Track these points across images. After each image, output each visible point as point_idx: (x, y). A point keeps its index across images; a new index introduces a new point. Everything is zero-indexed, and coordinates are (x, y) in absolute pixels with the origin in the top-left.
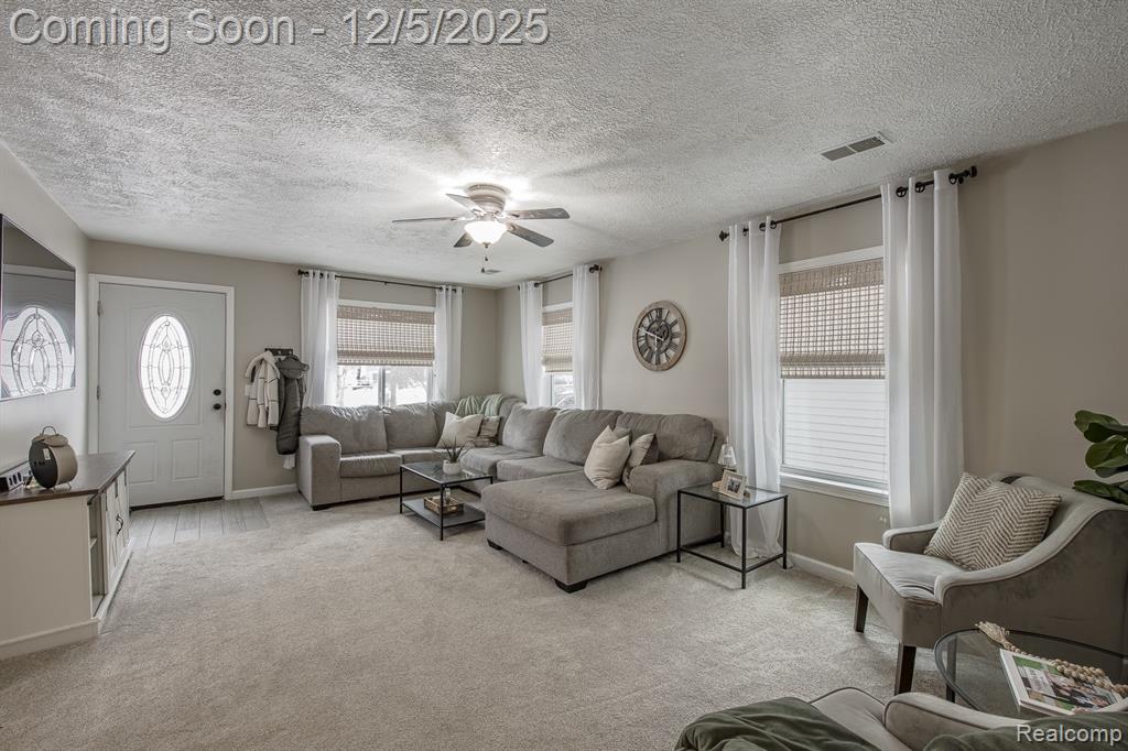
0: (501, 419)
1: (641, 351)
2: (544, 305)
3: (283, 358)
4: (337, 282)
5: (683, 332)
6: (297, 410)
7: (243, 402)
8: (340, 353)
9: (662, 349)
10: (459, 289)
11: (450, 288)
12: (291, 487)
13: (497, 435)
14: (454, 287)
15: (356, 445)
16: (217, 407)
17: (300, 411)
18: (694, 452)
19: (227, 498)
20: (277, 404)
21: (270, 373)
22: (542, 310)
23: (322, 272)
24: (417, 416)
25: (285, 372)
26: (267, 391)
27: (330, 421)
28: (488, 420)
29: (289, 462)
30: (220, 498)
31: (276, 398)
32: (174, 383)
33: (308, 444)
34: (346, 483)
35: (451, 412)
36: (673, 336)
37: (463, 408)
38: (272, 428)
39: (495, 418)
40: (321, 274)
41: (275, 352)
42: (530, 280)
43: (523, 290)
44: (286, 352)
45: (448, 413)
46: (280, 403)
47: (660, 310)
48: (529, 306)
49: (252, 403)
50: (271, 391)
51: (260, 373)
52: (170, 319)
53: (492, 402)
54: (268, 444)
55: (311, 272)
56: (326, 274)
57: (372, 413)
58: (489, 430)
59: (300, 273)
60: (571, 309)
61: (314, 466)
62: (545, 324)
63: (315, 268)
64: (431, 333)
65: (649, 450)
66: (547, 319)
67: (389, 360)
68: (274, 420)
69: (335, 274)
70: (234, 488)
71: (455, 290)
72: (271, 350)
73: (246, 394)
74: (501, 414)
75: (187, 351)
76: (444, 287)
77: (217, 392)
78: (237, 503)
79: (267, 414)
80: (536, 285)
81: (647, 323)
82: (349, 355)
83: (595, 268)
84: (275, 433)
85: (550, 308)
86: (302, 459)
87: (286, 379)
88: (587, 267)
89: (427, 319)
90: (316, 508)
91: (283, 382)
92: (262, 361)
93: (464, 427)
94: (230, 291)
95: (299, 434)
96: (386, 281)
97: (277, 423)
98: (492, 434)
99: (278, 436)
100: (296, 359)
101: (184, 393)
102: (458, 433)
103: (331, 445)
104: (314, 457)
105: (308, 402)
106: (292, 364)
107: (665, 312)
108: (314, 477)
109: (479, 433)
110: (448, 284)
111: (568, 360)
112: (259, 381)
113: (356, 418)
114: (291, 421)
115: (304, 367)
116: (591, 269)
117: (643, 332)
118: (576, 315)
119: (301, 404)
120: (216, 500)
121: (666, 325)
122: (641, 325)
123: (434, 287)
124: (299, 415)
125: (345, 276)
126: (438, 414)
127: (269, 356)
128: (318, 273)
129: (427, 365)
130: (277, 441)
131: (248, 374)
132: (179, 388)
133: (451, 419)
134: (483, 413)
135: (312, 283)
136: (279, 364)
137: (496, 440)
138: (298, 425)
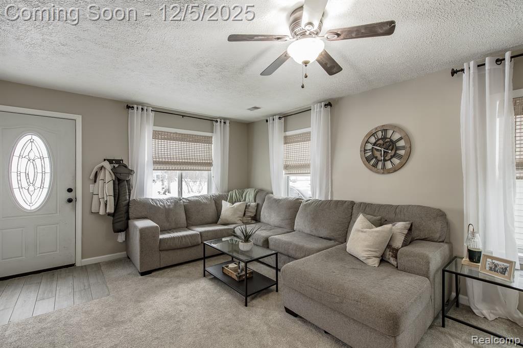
0: (258, 205)
1: (368, 160)
2: (285, 131)
3: (116, 166)
4: (152, 114)
5: (408, 146)
6: (127, 201)
7: (89, 197)
8: (155, 163)
9: (387, 158)
10: (228, 122)
11: (223, 121)
12: (123, 254)
13: (255, 215)
14: (224, 120)
15: (167, 225)
16: (70, 201)
17: (129, 202)
18: (438, 235)
19: (78, 264)
20: (113, 198)
21: (107, 176)
22: (283, 134)
23: (143, 107)
24: (205, 204)
25: (118, 175)
26: (106, 188)
27: (149, 210)
28: (249, 205)
29: (121, 237)
30: (73, 265)
31: (112, 193)
32: (38, 184)
33: (135, 227)
34: (163, 254)
35: (224, 200)
36: (398, 149)
37: (232, 197)
38: (109, 214)
39: (253, 204)
40: (142, 109)
41: (111, 161)
42: (275, 115)
43: (270, 122)
44: (119, 162)
45: (223, 201)
46: (114, 197)
47: (386, 130)
48: (275, 133)
49: (95, 197)
50: (109, 189)
51: (101, 176)
52: (34, 137)
53: (250, 195)
54: (107, 226)
55: (135, 106)
56: (145, 108)
57: (177, 202)
58: (251, 212)
59: (128, 107)
60: (310, 133)
61: (141, 244)
62: (285, 143)
63: (138, 104)
64: (210, 149)
65: (407, 236)
66: (287, 140)
67: (184, 167)
68: (111, 209)
69: (151, 108)
70: (83, 258)
71: (225, 123)
72: (108, 160)
73: (91, 192)
74: (258, 201)
75: (47, 161)
76: (219, 120)
77: (70, 190)
78: (84, 268)
79: (106, 205)
80: (280, 118)
81: (373, 140)
82: (160, 163)
83: (329, 104)
84: (112, 218)
85: (289, 133)
86: (131, 235)
87: (119, 180)
88: (323, 104)
89: (208, 140)
90: (143, 274)
91: (117, 182)
92: (102, 168)
93: (235, 211)
94: (79, 118)
95: (128, 219)
96: (183, 115)
97: (113, 211)
98: (253, 215)
99: (113, 220)
100: (126, 167)
101: (45, 191)
102: (232, 215)
103: (152, 227)
104: (141, 238)
105: (134, 196)
106: (122, 170)
107: (390, 133)
108: (141, 252)
109: (245, 214)
110: (221, 118)
111: (307, 166)
112: (100, 182)
113: (167, 207)
114: (123, 209)
115: (131, 172)
116: (325, 105)
117: (369, 146)
118: (314, 137)
119: (129, 197)
120: (70, 267)
121: (391, 141)
122: (367, 142)
123: (212, 120)
124: (128, 205)
125: (158, 111)
126: (217, 202)
127: (107, 165)
128: (140, 107)
129: (208, 170)
130: (113, 224)
131: (92, 177)
132: (42, 187)
133: (226, 206)
134: (245, 200)
135: (136, 114)
136: (114, 169)
137: (256, 219)
138: (127, 212)
